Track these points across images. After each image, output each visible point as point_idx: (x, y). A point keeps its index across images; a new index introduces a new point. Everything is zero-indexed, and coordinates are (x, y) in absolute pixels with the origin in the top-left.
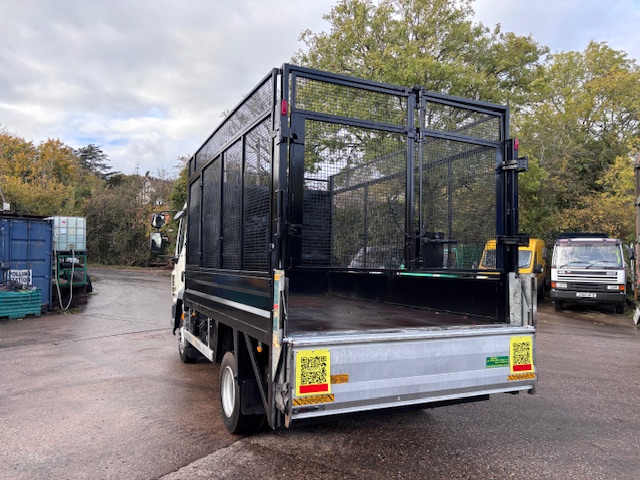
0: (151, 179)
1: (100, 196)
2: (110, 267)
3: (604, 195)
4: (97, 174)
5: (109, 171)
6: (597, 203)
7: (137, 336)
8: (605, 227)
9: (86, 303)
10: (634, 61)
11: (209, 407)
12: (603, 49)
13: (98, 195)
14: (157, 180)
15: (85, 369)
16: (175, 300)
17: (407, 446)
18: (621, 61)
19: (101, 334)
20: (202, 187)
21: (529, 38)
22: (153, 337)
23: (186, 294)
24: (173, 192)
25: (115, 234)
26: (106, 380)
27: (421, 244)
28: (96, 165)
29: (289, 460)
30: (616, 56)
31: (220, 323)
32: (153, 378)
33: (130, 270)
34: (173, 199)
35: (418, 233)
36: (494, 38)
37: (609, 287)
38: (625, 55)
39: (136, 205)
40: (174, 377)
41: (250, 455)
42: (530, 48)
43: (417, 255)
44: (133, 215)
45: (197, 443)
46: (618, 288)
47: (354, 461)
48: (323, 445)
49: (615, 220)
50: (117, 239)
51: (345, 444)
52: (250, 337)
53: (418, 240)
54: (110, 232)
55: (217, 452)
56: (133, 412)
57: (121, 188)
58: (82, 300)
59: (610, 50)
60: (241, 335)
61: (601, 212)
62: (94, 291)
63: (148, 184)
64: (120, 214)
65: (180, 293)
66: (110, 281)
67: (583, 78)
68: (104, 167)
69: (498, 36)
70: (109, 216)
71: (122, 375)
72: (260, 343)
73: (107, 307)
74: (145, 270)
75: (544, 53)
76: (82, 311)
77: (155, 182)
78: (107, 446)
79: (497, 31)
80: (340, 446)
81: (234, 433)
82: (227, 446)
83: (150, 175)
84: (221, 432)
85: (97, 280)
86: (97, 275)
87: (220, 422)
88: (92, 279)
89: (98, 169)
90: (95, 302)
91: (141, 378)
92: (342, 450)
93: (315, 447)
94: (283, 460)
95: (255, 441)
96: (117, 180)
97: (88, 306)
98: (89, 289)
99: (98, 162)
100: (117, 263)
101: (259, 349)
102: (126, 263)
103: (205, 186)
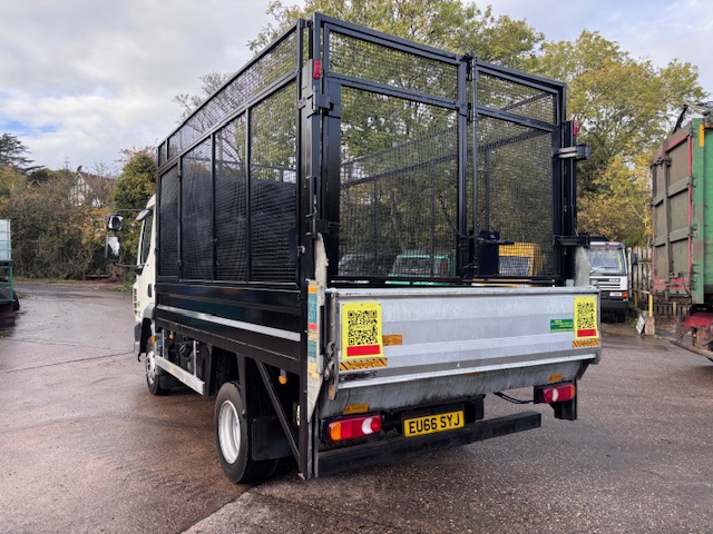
0: (85, 175)
1: (22, 195)
2: (38, 281)
3: (601, 197)
4: (15, 169)
5: (30, 165)
6: (593, 205)
7: (88, 364)
8: (602, 231)
9: (13, 324)
10: (627, 53)
11: (198, 451)
12: (596, 39)
13: (19, 193)
14: (94, 177)
15: (27, 408)
16: (139, 319)
17: (450, 487)
18: (614, 53)
19: (41, 364)
20: (181, 177)
21: (523, 23)
22: (108, 364)
23: (156, 312)
24: (114, 191)
25: (42, 240)
26: (57, 421)
27: (476, 246)
28: (14, 159)
29: (315, 513)
30: (609, 48)
31: (214, 348)
32: (119, 417)
33: (62, 284)
34: (116, 200)
35: (472, 232)
36: (484, 22)
37: (612, 294)
38: (617, 47)
39: (68, 207)
40: (147, 413)
41: (266, 510)
42: (525, 35)
43: (471, 259)
44: (65, 219)
45: (193, 498)
46: (620, 294)
47: (394, 509)
48: (351, 491)
49: (612, 223)
50: (44, 247)
51: (378, 488)
52: (266, 366)
53: (472, 241)
54: (36, 237)
55: (223, 510)
56: (101, 463)
57: (48, 185)
58: (9, 321)
59: (603, 40)
60: (250, 363)
61: (599, 215)
62: (22, 309)
63: (82, 181)
64: (48, 217)
65: (146, 310)
66: (40, 298)
67: (573, 71)
68: (23, 160)
69: (489, 20)
70: (34, 219)
71: (77, 415)
72: (283, 372)
73: (41, 329)
74: (83, 284)
75: (538, 40)
76: (9, 335)
77: (90, 178)
78: (75, 511)
79: (488, 14)
80: (373, 491)
81: (240, 483)
82: (233, 500)
83: (83, 170)
84: (221, 482)
85: (24, 296)
86: (23, 290)
87: (217, 469)
88: (18, 295)
89: (16, 163)
90: (25, 324)
91: (102, 416)
92: (377, 497)
93: (342, 495)
94: (308, 515)
95: (267, 491)
96: (40, 176)
97: (17, 329)
98: (17, 307)
99: (15, 155)
100: (46, 276)
101: (283, 380)
102: (57, 276)
103: (184, 176)
